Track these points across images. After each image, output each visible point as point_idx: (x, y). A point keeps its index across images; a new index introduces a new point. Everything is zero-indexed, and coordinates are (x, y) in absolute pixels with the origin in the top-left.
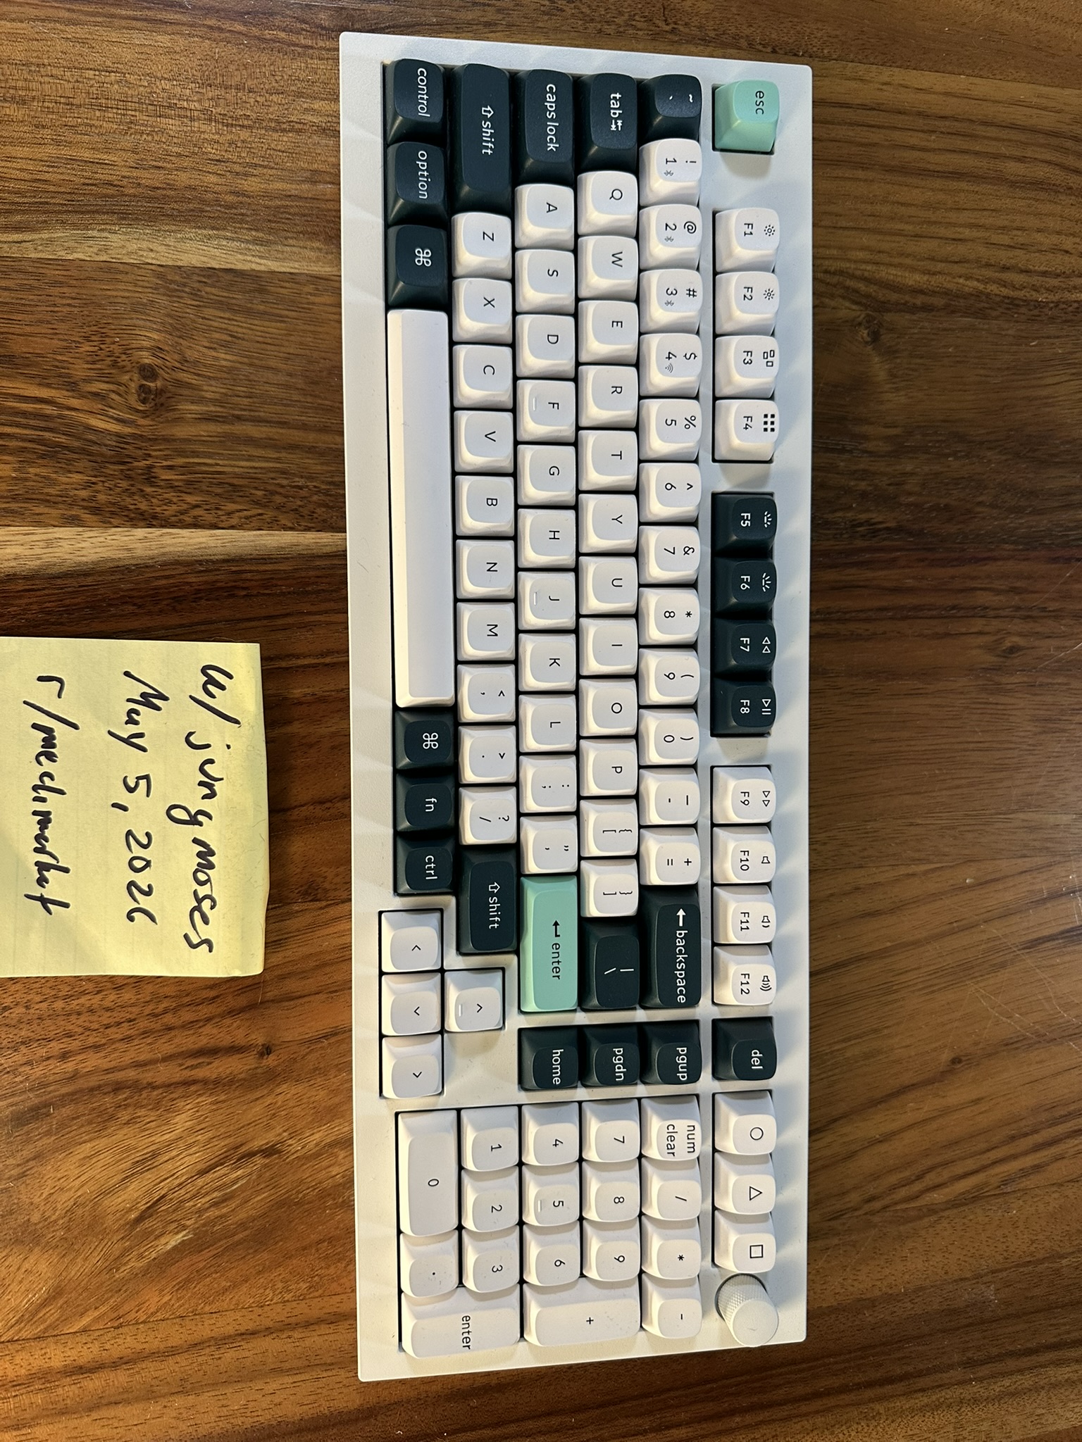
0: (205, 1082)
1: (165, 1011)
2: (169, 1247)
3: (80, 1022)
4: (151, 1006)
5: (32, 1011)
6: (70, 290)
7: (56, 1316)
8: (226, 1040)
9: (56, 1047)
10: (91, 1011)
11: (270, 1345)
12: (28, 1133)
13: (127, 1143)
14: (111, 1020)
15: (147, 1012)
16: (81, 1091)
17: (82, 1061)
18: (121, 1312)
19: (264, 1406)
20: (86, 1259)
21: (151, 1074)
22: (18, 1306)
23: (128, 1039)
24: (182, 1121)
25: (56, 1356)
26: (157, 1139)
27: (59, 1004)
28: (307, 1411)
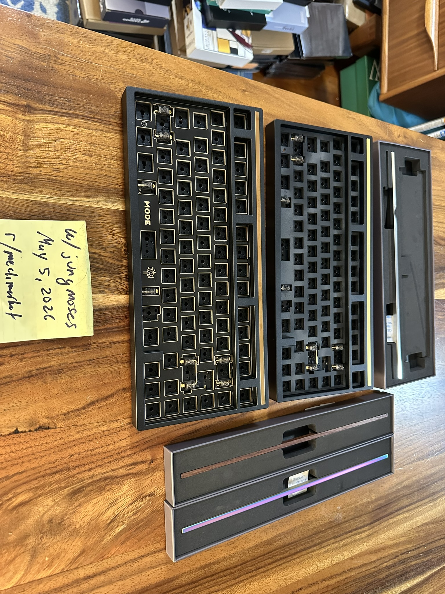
0: (133, 474)
1: (122, 452)
2: (119, 531)
3: (95, 458)
4: (118, 450)
5: (80, 455)
6: (104, 218)
7: (82, 560)
8: (140, 459)
9: (87, 467)
10: (99, 454)
11: (148, 559)
12: (77, 497)
13: (108, 497)
14: (105, 456)
15: (117, 452)
16: (94, 481)
17: (96, 471)
18: (103, 555)
19: (145, 580)
20: (93, 539)
21: (116, 473)
22: (70, 558)
23: (110, 462)
24: (125, 488)
25: (82, 573)
26: (117, 494)
27: (89, 452)
28: (158, 580)
